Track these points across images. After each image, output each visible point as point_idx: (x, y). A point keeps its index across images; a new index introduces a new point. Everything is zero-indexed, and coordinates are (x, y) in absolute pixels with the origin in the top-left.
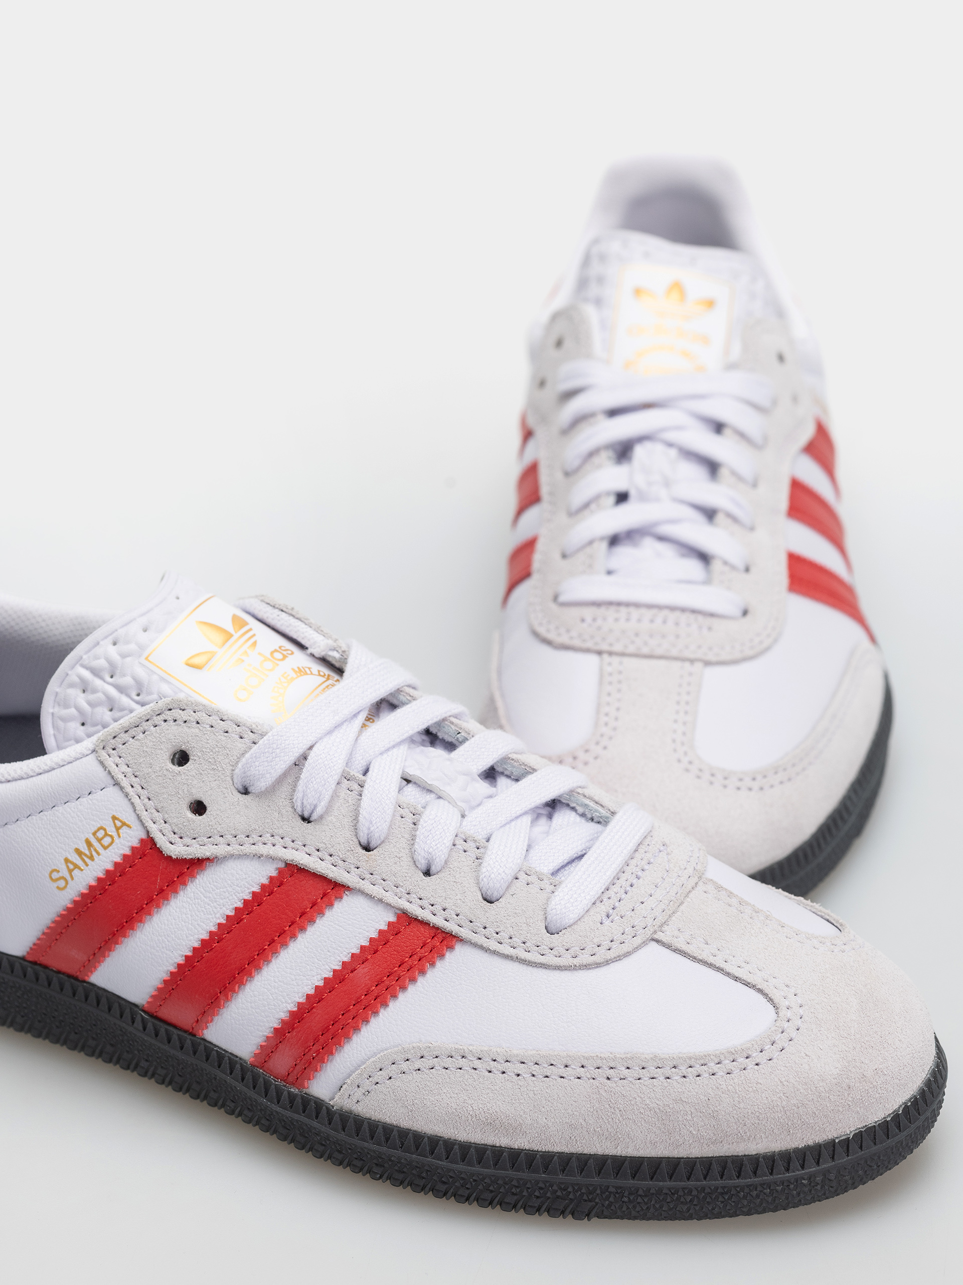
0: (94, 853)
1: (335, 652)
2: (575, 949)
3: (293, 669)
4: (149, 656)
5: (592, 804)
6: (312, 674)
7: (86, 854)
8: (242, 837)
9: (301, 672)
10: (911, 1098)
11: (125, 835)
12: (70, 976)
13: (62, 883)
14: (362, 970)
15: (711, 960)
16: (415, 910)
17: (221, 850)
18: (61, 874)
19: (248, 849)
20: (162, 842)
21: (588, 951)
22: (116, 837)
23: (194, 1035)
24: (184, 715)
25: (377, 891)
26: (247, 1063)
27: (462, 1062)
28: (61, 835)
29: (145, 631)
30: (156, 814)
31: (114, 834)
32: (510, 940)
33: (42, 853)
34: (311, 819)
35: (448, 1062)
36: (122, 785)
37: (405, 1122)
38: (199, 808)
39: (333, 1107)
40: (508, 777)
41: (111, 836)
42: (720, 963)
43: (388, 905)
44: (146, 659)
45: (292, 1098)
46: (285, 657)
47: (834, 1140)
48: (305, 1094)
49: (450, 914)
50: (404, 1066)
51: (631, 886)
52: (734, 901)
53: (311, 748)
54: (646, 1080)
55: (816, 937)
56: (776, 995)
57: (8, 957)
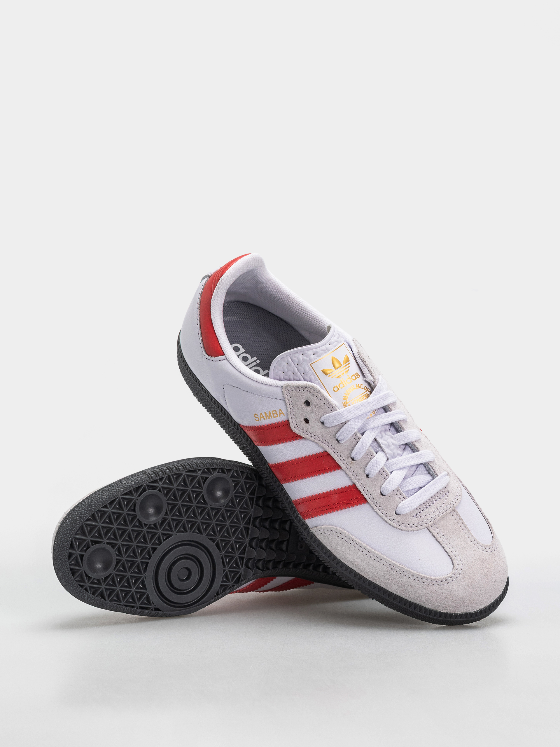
0: (270, 417)
1: (373, 383)
2: (400, 523)
3: (356, 384)
4: (312, 364)
5: (431, 469)
6: (362, 388)
7: (268, 416)
8: (316, 437)
9: (359, 386)
10: (484, 608)
11: (281, 417)
12: (251, 440)
13: (257, 419)
14: (335, 496)
15: (442, 542)
16: (358, 486)
17: (308, 437)
18: (258, 417)
19: (316, 441)
20: (291, 425)
21: (404, 525)
22: (279, 416)
23: (280, 482)
24: (313, 392)
25: (350, 474)
26: (291, 501)
27: (351, 542)
28: (262, 406)
29: (314, 354)
30: (293, 416)
31: (278, 415)
32: (382, 511)
33: (255, 407)
34: (340, 442)
35: (348, 540)
36: (287, 402)
37: (329, 548)
38: (307, 421)
39: (310, 531)
40: (410, 447)
41: (277, 414)
42: (443, 544)
43: (352, 481)
44: (311, 365)
45: (300, 520)
46: (356, 378)
47: (453, 614)
48: (304, 521)
49: (368, 493)
50: (335, 533)
51: (429, 506)
52: (460, 522)
53: (349, 420)
54: (403, 575)
55: (480, 544)
56: (456, 563)
57: (235, 422)
